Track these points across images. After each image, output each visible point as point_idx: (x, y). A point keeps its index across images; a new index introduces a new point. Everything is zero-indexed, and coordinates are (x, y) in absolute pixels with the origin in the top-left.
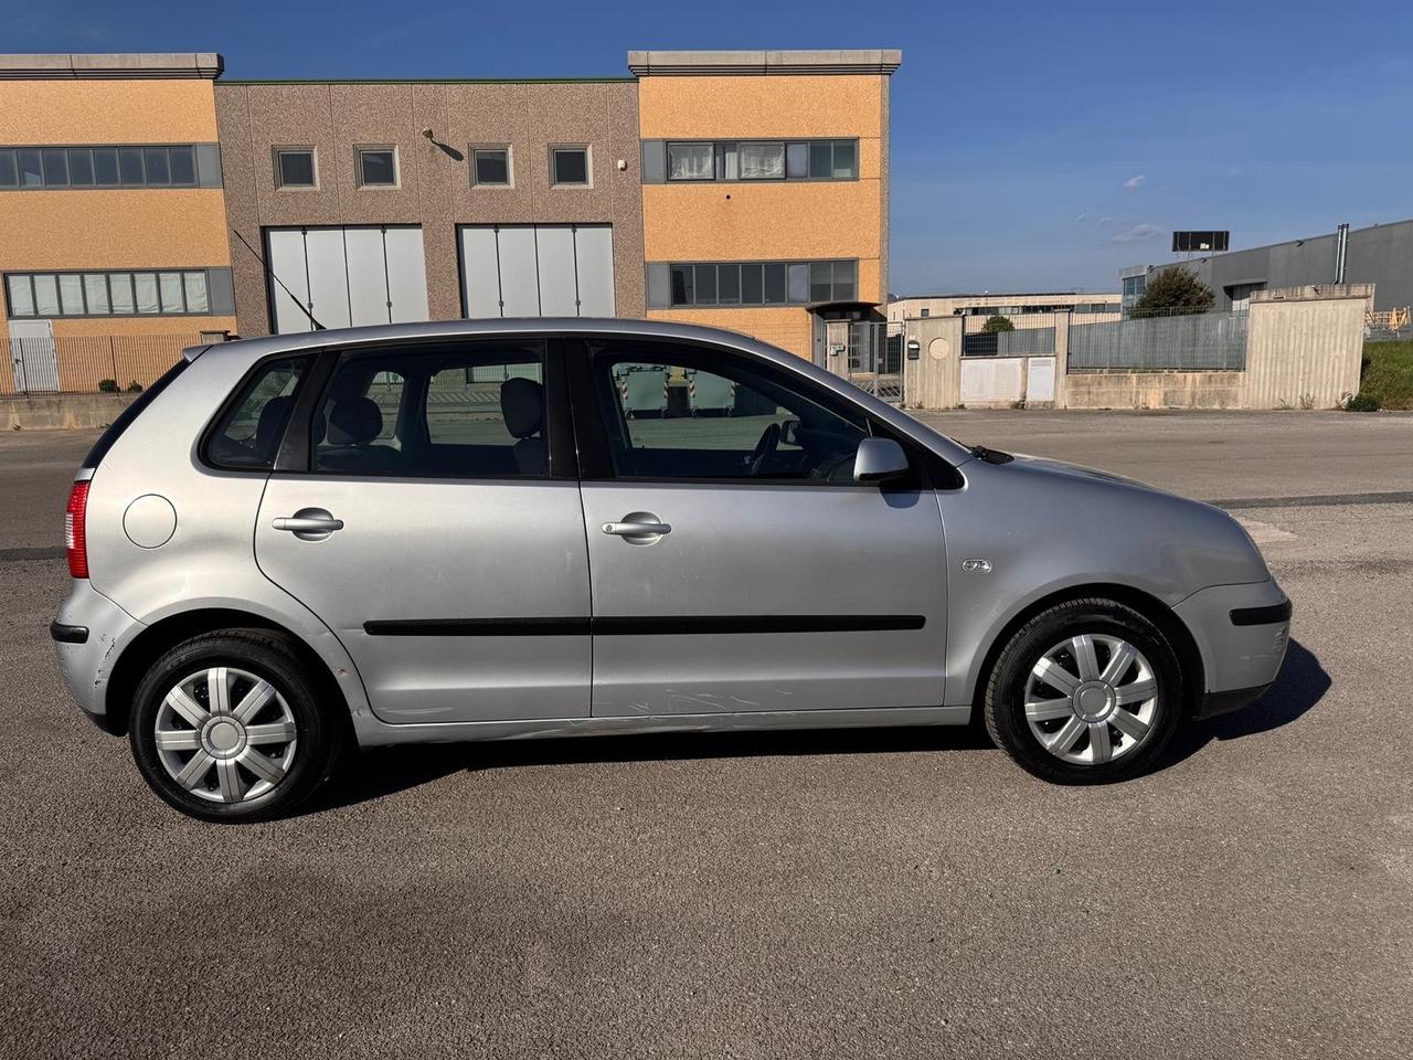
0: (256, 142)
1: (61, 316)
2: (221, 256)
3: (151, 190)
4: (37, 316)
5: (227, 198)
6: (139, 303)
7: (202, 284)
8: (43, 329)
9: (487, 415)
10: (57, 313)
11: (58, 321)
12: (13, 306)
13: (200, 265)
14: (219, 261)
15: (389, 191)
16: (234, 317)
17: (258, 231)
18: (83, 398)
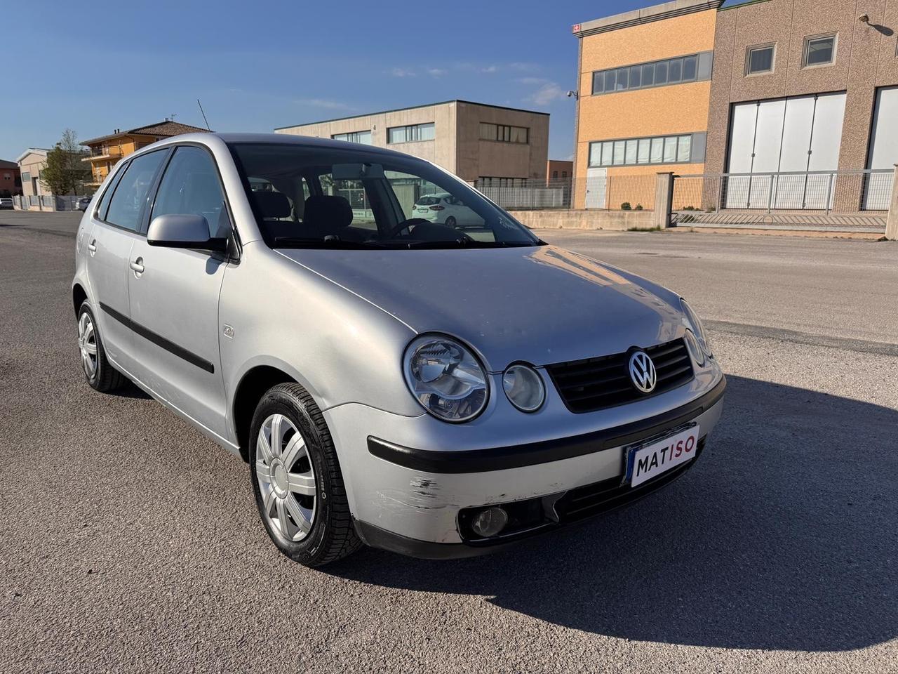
0: (737, 46)
1: (613, 166)
2: (701, 125)
3: (670, 87)
4: (601, 166)
5: (712, 86)
6: (652, 157)
7: (689, 143)
8: (602, 173)
9: (835, 235)
10: (610, 164)
11: (611, 168)
12: (591, 161)
13: (688, 132)
14: (700, 128)
15: (825, 68)
16: (703, 164)
17: (727, 107)
18: (592, 212)
